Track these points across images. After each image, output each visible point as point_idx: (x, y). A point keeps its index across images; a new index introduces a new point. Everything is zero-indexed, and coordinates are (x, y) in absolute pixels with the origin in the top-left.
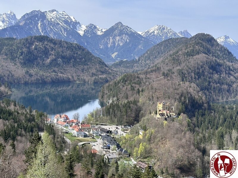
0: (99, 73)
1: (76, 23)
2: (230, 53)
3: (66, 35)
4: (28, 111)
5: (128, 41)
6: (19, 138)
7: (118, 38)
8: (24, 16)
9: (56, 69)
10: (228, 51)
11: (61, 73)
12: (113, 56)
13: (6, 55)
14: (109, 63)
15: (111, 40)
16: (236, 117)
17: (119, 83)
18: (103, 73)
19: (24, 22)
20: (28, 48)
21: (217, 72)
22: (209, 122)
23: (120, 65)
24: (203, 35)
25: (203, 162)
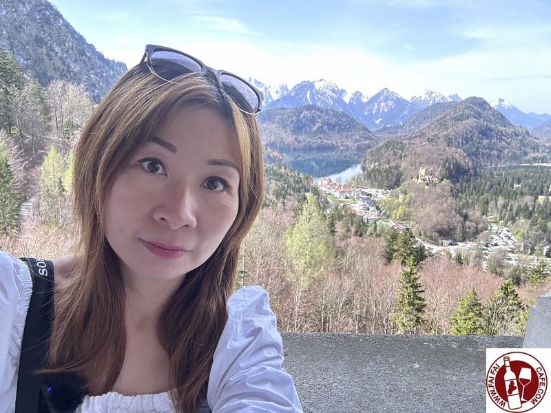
0: (363, 139)
1: (343, 91)
2: (503, 117)
3: (332, 104)
4: (296, 174)
5: (393, 107)
6: (288, 197)
7: (383, 104)
8: (295, 87)
9: (322, 136)
10: (501, 115)
11: (327, 139)
12: (377, 122)
13: (279, 123)
14: (373, 129)
15: (376, 107)
16: (504, 184)
17: (381, 148)
18: (366, 139)
19: (294, 93)
20: (298, 116)
21: (487, 138)
22: (474, 188)
23: (384, 131)
24: (475, 98)
25: (463, 227)
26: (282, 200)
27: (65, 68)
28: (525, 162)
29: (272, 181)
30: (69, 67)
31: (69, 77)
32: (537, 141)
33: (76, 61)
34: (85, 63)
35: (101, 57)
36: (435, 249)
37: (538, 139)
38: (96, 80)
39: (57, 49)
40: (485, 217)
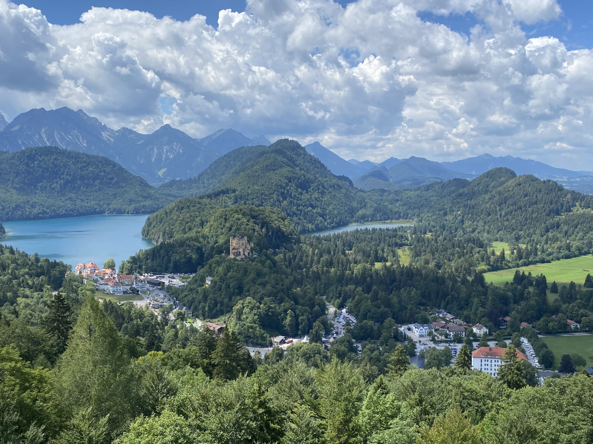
1: (102, 126)
2: (322, 165)
3: (86, 145)
5: (181, 151)
7: (165, 148)
8: (18, 117)
10: (319, 162)
11: (82, 201)
12: (160, 173)
14: (155, 184)
15: (156, 151)
16: (334, 252)
19: (17, 127)
21: (307, 192)
23: (172, 187)
24: (286, 141)
37: (363, 191)
40: (318, 297)
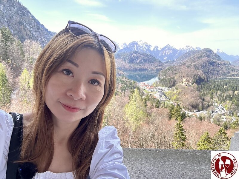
0: (158, 66)
1: (150, 46)
2: (219, 57)
3: (145, 51)
4: (130, 81)
5: (172, 52)
6: (126, 90)
7: (167, 51)
8: (130, 44)
9: (141, 65)
10: (218, 56)
11: (143, 66)
12: (165, 59)
13: (123, 59)
14: (163, 62)
15: (164, 52)
16: (220, 86)
17: (167, 70)
18: (160, 66)
19: (129, 46)
20: (131, 56)
21: (212, 66)
22: (207, 87)
23: (168, 63)
24: (207, 49)
25: (202, 104)
26: (124, 92)
27: (31, 35)
28: (229, 76)
29: (119, 83)
30: (33, 34)
31: (33, 38)
32: (234, 67)
33: (36, 32)
34: (40, 32)
35: (47, 30)
36: (190, 114)
37: (234, 66)
38: (44, 40)
39: (28, 27)
40: (212, 100)
